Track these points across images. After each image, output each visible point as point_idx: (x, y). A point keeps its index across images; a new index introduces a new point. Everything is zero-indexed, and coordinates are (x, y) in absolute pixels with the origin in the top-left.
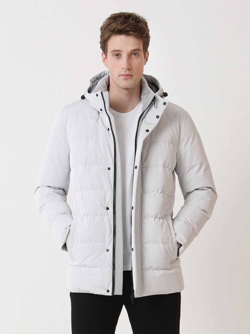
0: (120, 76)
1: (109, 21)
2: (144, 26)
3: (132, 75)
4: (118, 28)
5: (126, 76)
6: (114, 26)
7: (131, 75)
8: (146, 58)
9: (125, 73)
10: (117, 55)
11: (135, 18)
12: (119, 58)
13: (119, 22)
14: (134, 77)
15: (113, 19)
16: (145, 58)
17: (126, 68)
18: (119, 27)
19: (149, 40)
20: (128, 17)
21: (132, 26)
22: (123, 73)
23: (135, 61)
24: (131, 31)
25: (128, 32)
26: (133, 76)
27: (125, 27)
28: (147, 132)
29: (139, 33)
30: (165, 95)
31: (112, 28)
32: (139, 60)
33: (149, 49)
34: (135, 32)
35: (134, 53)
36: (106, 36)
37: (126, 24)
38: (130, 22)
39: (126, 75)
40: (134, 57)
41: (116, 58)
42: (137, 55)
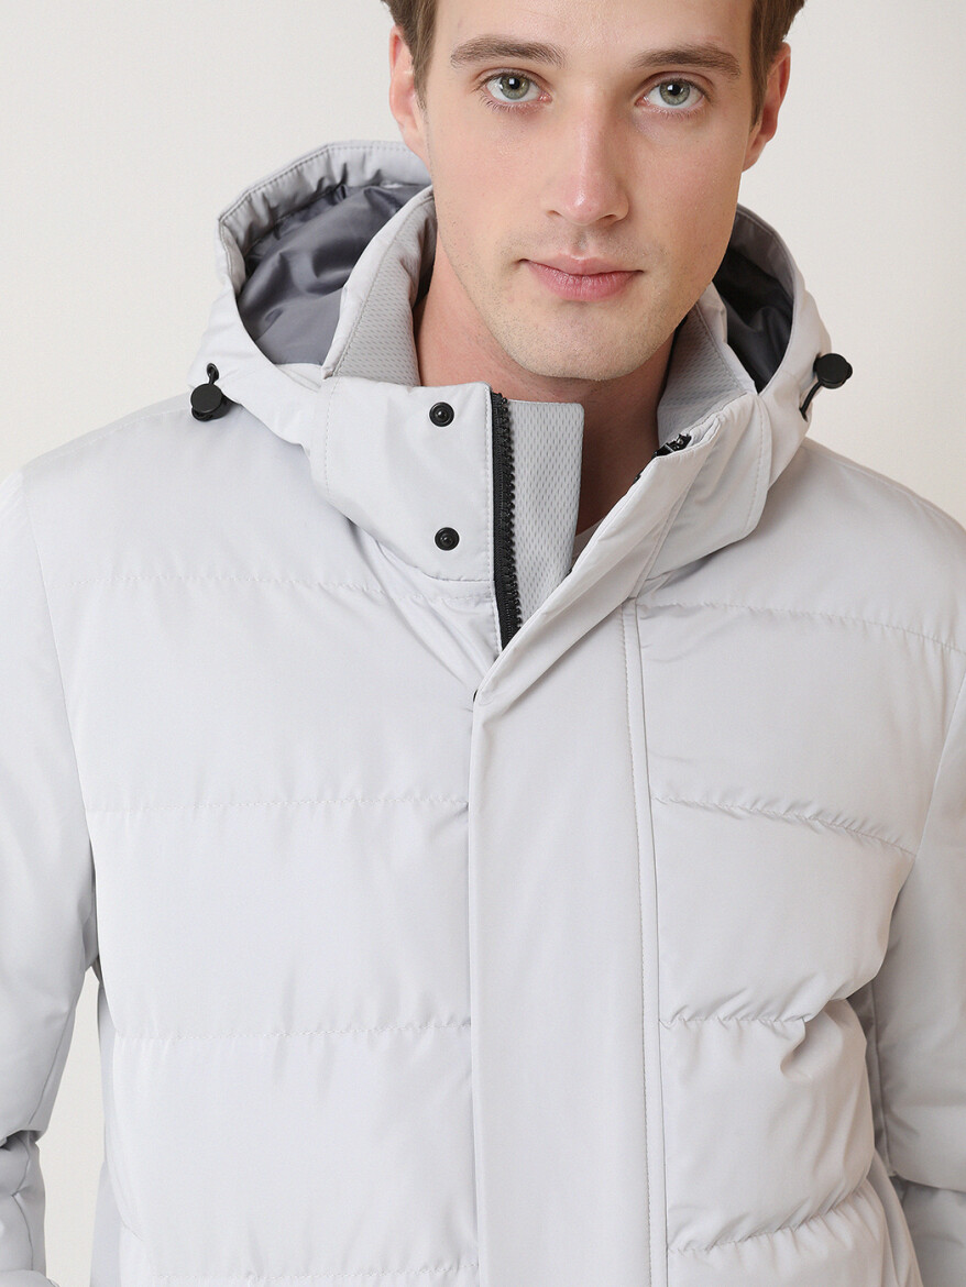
0: (524, 267)
3: (638, 274)
5: (579, 275)
7: (622, 272)
9: (566, 252)
10: (516, 82)
12: (529, 114)
17: (580, 217)
22: (548, 253)
23: (673, 153)
35: (671, 75)
39: (579, 270)
40: (665, 116)
41: (503, 107)
42: (694, 94)
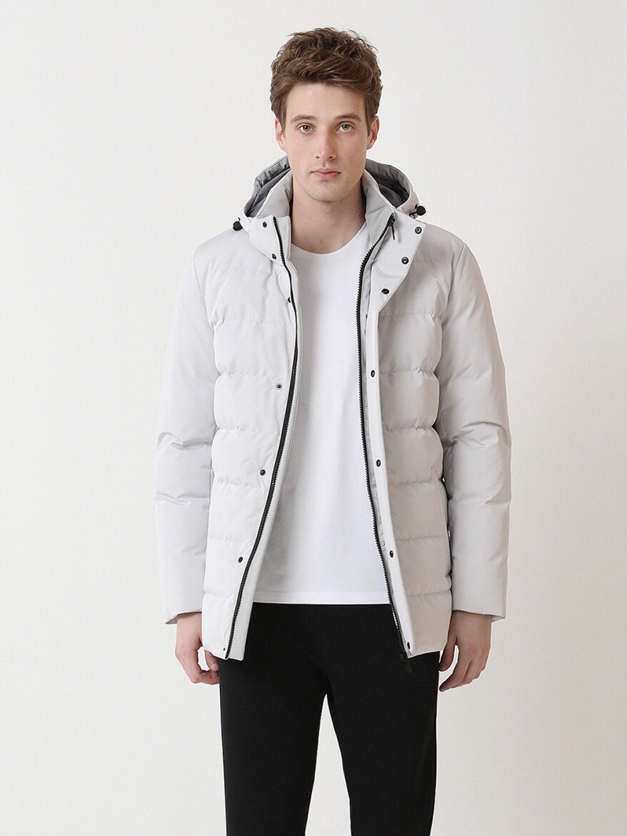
0: (312, 174)
1: (289, 51)
2: (366, 64)
3: (340, 173)
4: (307, 68)
5: (325, 173)
6: (298, 62)
7: (336, 172)
8: (371, 134)
9: (321, 167)
10: (306, 128)
11: (345, 46)
12: (310, 134)
13: (312, 55)
14: (344, 176)
15: (297, 47)
16: (369, 135)
17: (324, 158)
18: (309, 66)
19: (379, 95)
20: (331, 45)
21: (338, 64)
22: (317, 168)
23: (346, 142)
24: (336, 75)
25: (329, 76)
26: (341, 175)
27: (323, 67)
28: (385, 293)
29: (353, 79)
30: (421, 211)
31: (294, 69)
32: (356, 137)
33: (380, 114)
34: (345, 77)
35: (345, 122)
36: (284, 85)
37: (326, 61)
38: (334, 53)
39: (324, 171)
40: (344, 133)
41: (304, 134)
42: (350, 128)
